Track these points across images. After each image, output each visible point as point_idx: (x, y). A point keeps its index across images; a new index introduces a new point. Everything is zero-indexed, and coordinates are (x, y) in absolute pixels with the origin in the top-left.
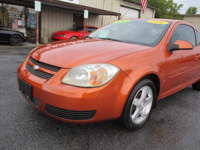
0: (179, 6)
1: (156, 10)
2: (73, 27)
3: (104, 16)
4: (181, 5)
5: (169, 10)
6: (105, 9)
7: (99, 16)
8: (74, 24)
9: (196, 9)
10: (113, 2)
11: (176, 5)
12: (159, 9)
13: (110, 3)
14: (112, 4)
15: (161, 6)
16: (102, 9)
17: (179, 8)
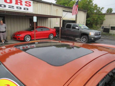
0: (102, 9)
1: (87, 12)
2: (30, 27)
3: (52, 18)
4: (103, 8)
5: (95, 11)
6: (52, 15)
7: (49, 18)
8: (31, 25)
9: (112, 9)
10: (57, 9)
11: (99, 8)
12: (89, 11)
13: (56, 9)
14: (57, 11)
15: (90, 9)
16: (50, 15)
17: (101, 10)
